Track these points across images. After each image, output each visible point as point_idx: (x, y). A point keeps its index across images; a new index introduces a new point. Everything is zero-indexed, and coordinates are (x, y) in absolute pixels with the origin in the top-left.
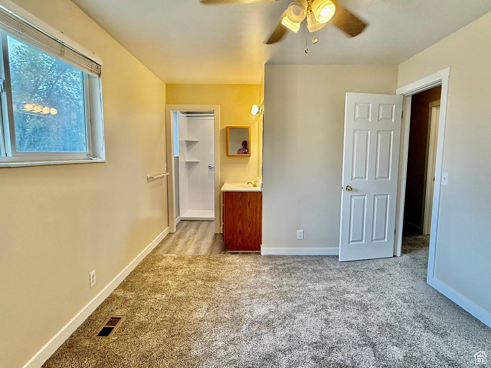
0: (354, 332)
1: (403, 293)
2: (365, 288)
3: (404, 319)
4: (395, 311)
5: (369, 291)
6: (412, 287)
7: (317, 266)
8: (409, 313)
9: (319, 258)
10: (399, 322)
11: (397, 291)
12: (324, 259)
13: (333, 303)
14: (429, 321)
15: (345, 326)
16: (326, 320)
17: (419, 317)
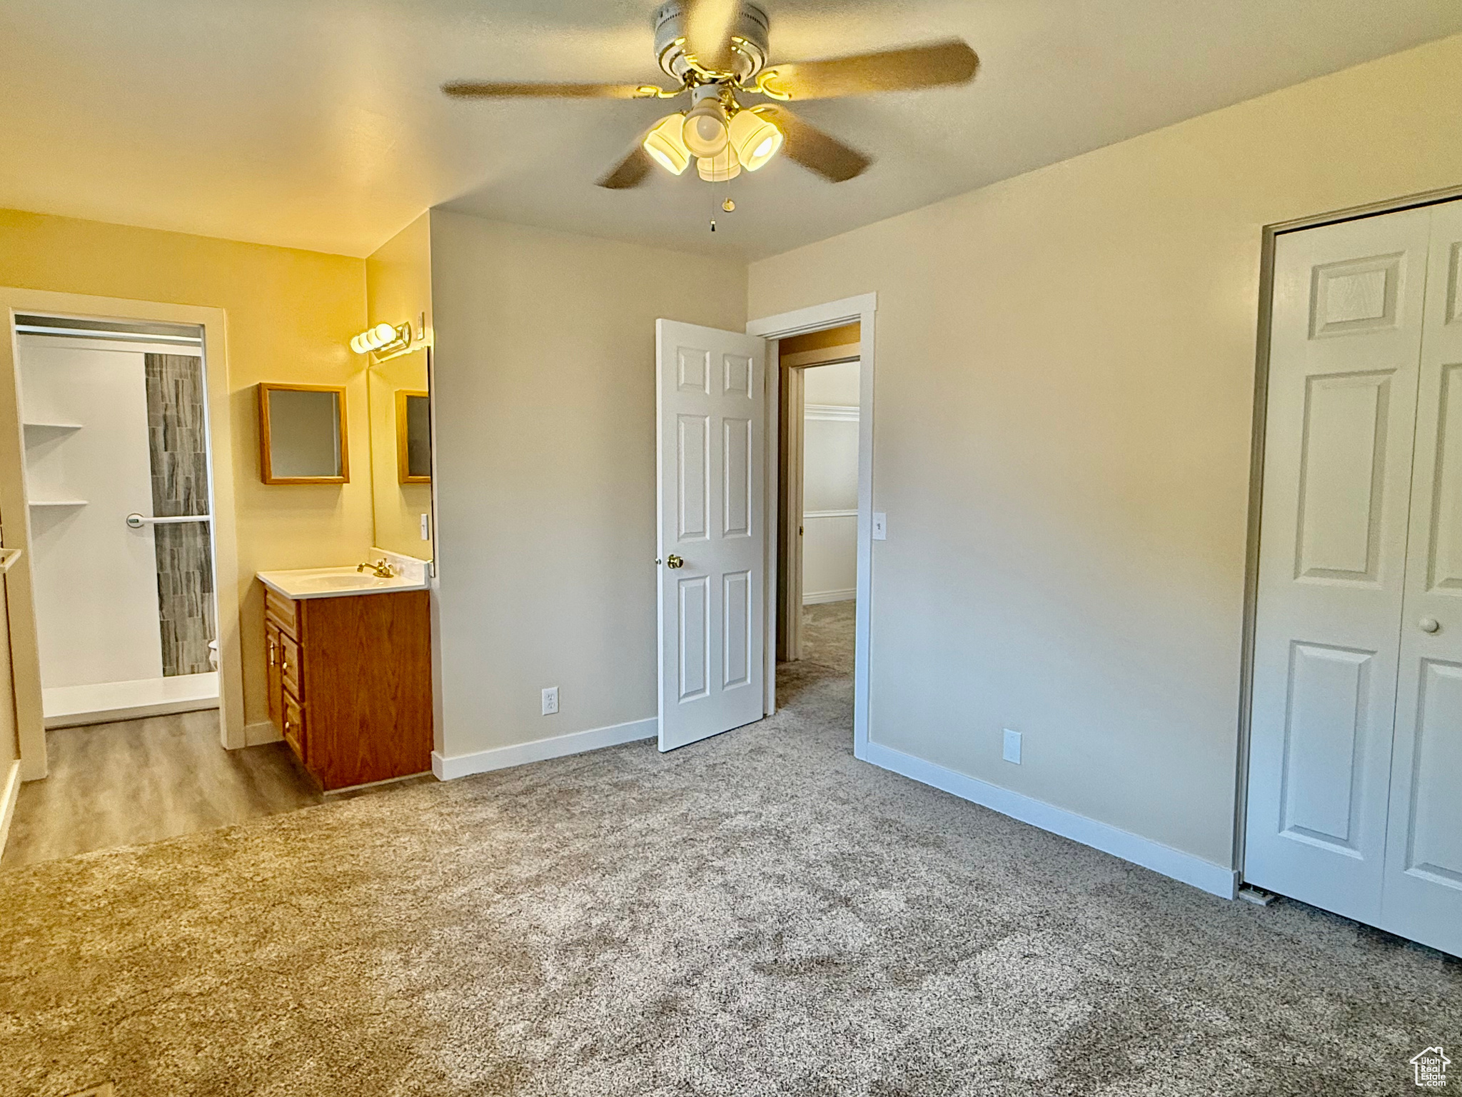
0: (797, 890)
1: (828, 786)
2: (755, 797)
3: (863, 836)
4: (838, 826)
5: (765, 801)
6: (837, 772)
7: (616, 774)
8: (862, 822)
9: (610, 756)
10: (858, 843)
11: (816, 786)
12: (621, 755)
13: (714, 846)
14: (903, 826)
15: (769, 885)
16: (725, 885)
17: (883, 824)
